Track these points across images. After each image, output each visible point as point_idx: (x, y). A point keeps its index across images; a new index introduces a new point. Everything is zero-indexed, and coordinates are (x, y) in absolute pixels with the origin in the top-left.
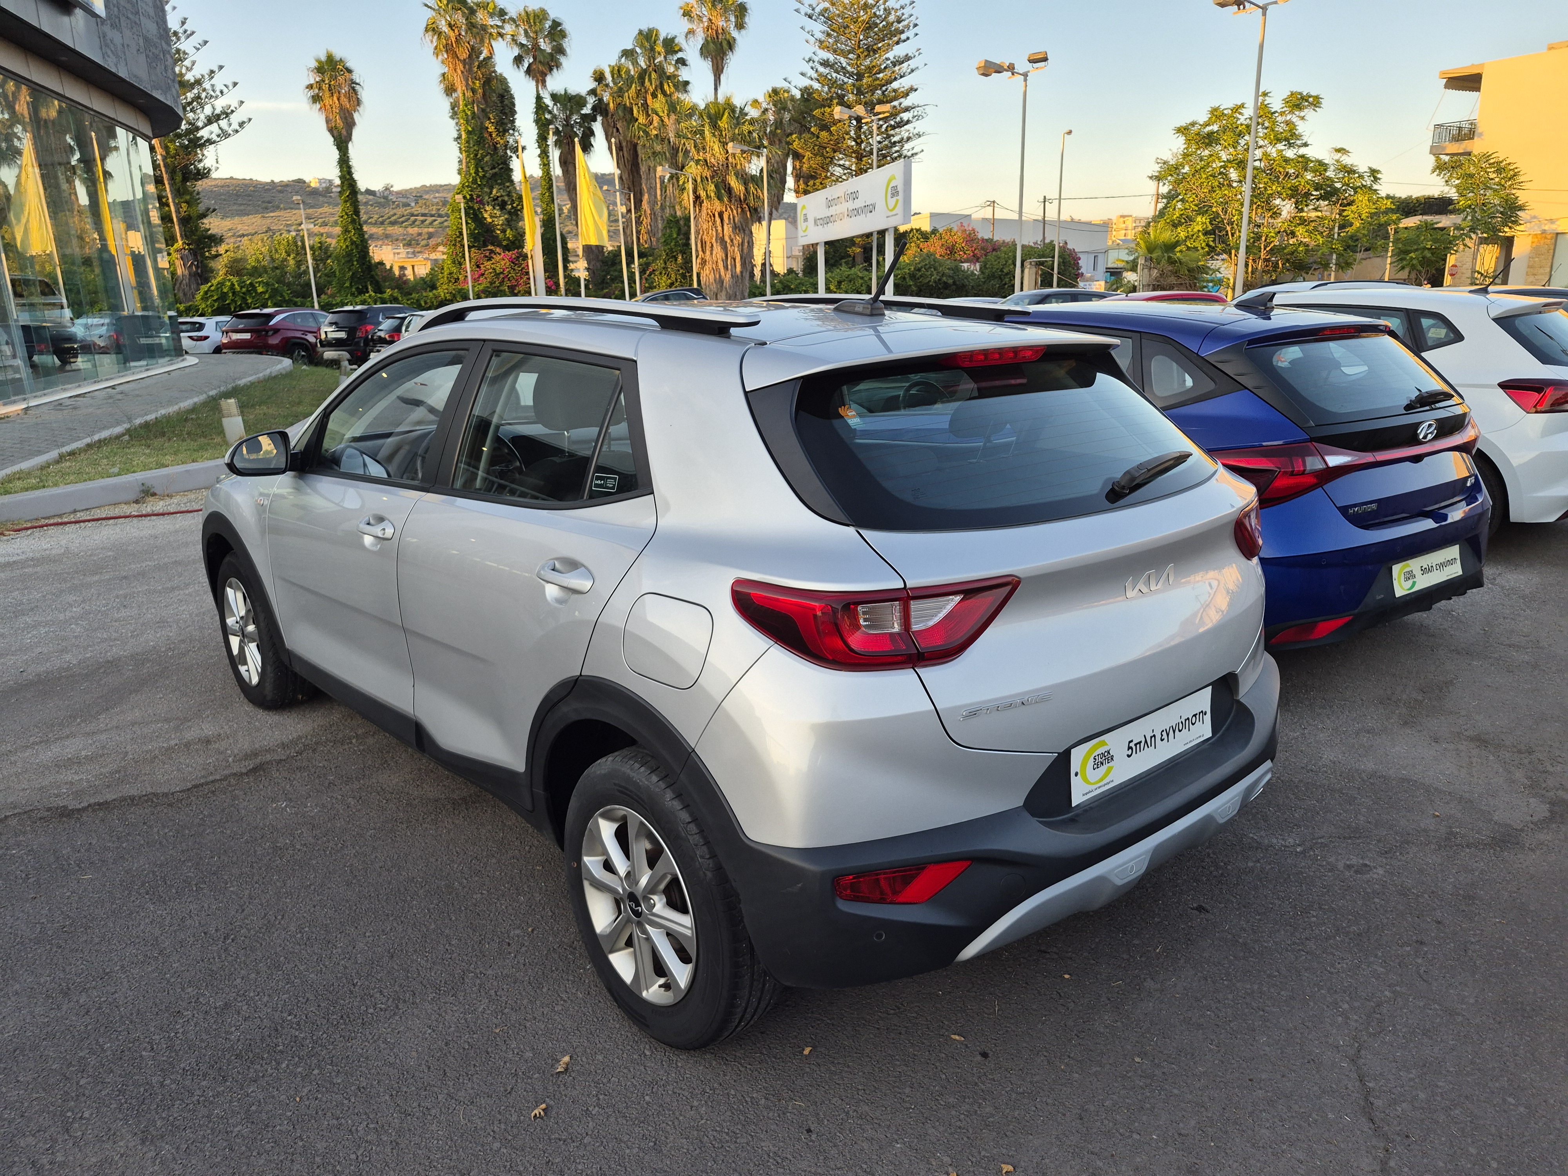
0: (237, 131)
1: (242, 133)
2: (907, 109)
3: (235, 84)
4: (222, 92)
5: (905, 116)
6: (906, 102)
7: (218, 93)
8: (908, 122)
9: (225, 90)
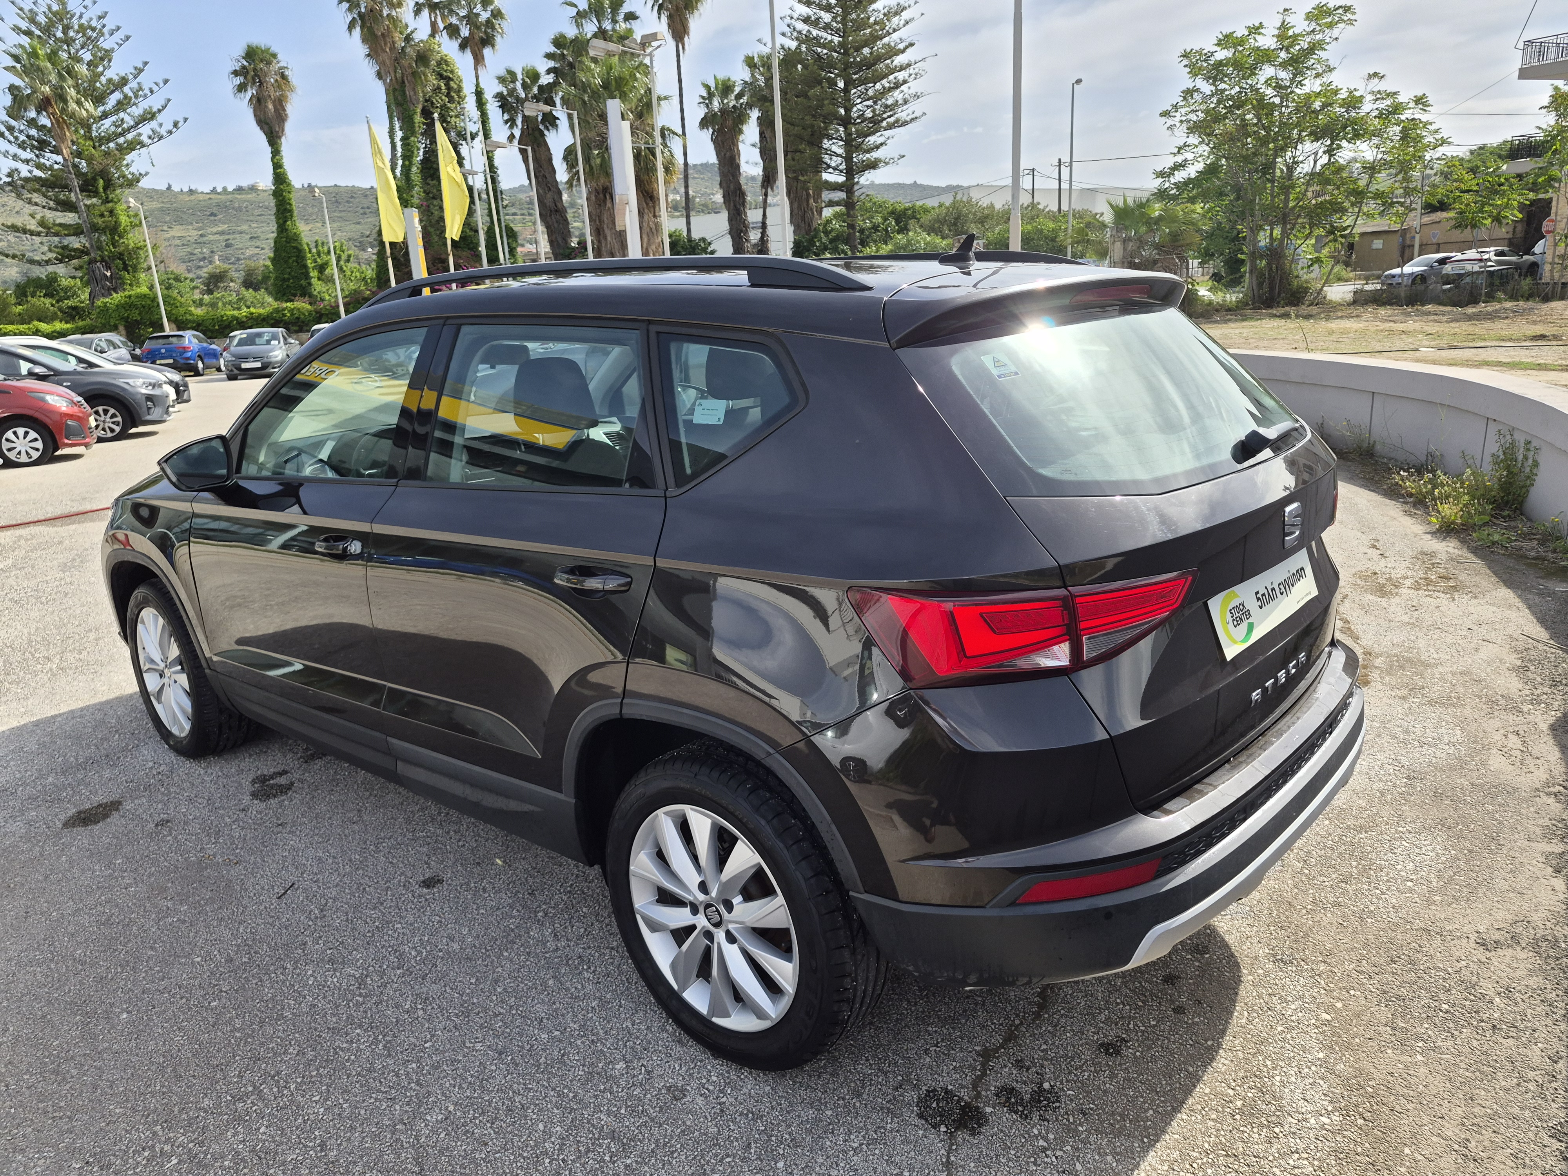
0: (170, 132)
1: (177, 134)
2: (902, 68)
3: (166, 82)
4: (152, 92)
5: (901, 76)
6: (899, 60)
7: (147, 91)
8: (905, 82)
9: (155, 88)
